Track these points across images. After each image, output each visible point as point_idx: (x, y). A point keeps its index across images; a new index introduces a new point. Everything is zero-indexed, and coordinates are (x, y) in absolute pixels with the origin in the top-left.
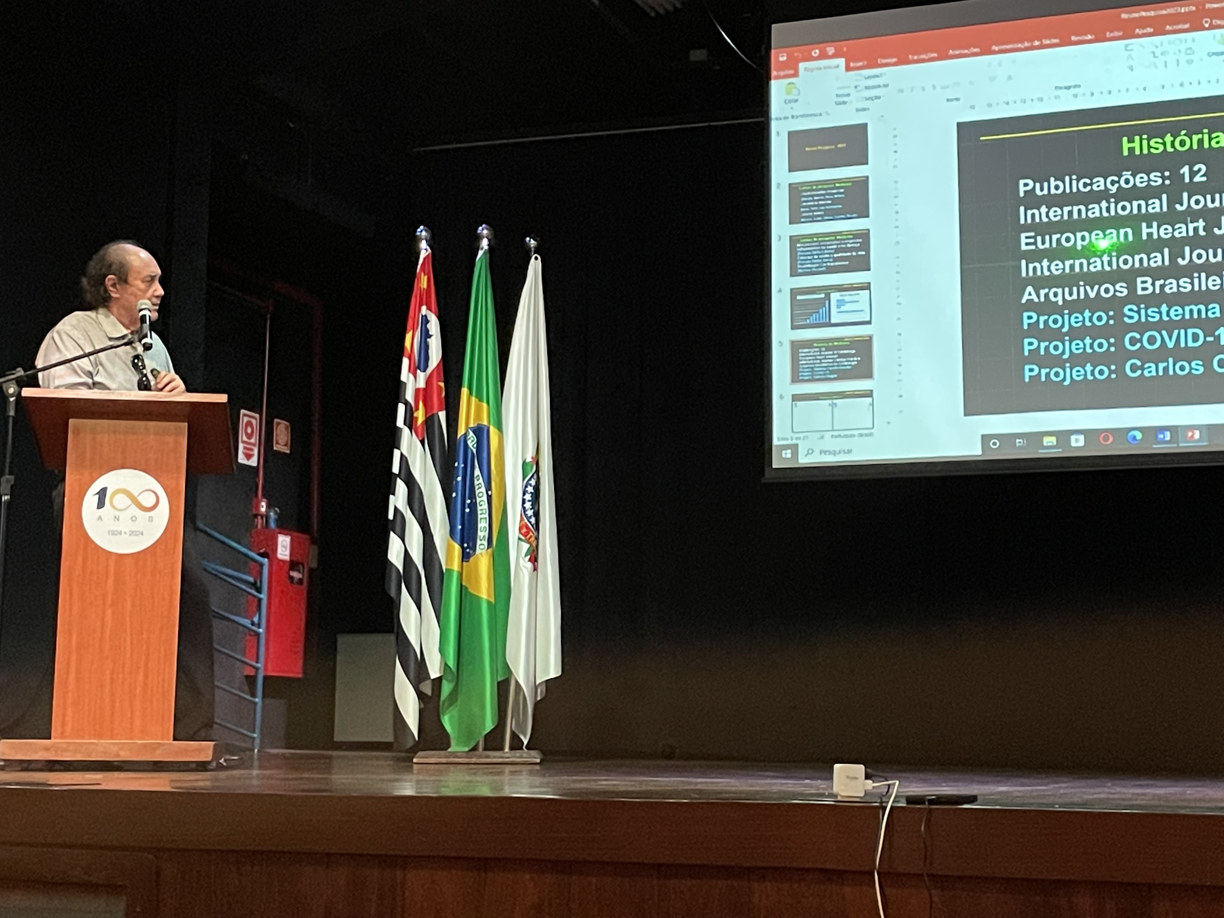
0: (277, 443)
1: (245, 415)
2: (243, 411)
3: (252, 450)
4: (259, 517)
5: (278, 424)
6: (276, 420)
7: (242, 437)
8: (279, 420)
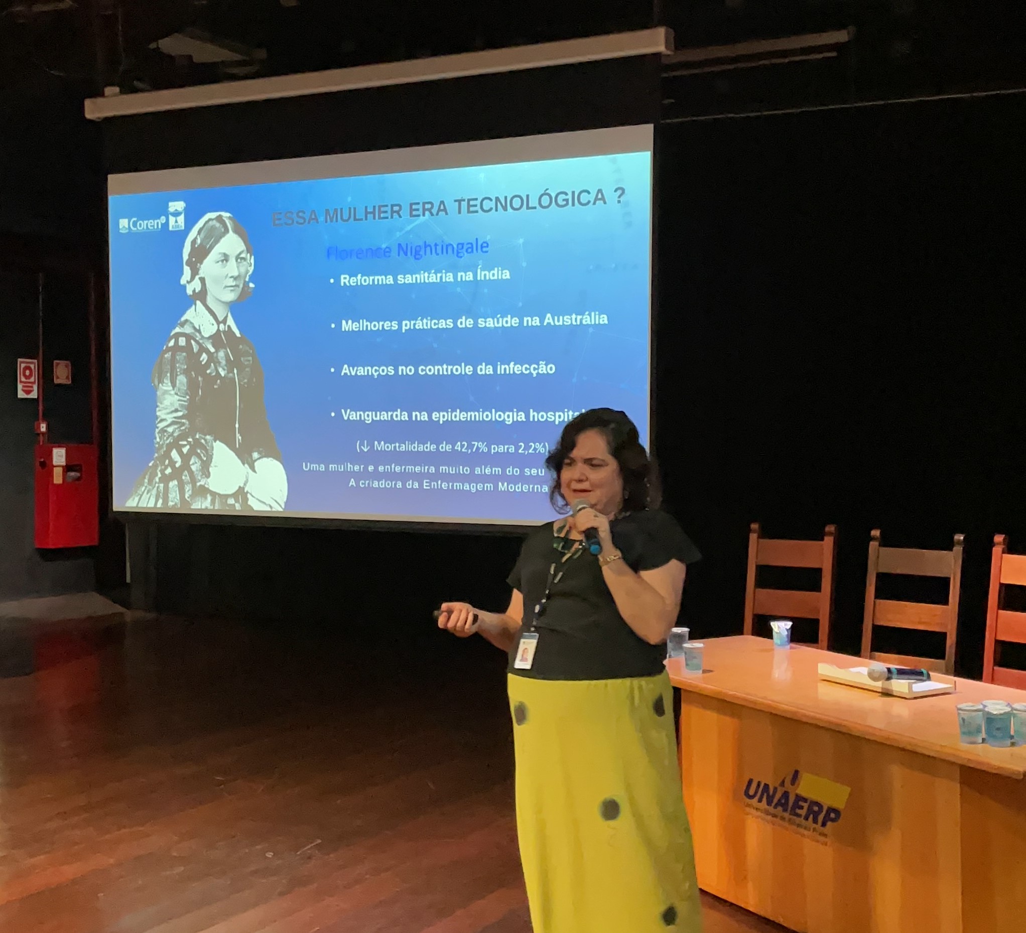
0: (58, 378)
1: (21, 362)
2: (19, 360)
3: (32, 387)
4: (41, 435)
5: (58, 364)
6: (55, 362)
7: (21, 378)
8: (58, 361)
